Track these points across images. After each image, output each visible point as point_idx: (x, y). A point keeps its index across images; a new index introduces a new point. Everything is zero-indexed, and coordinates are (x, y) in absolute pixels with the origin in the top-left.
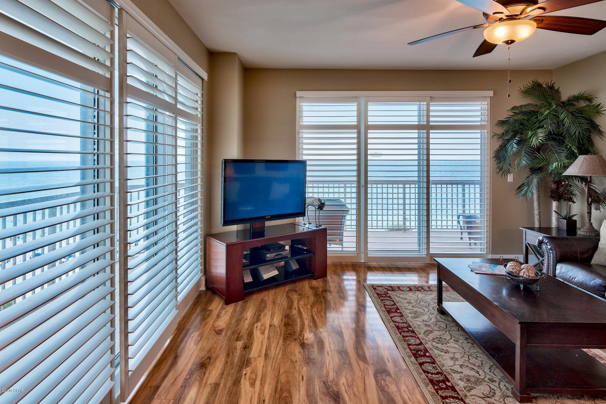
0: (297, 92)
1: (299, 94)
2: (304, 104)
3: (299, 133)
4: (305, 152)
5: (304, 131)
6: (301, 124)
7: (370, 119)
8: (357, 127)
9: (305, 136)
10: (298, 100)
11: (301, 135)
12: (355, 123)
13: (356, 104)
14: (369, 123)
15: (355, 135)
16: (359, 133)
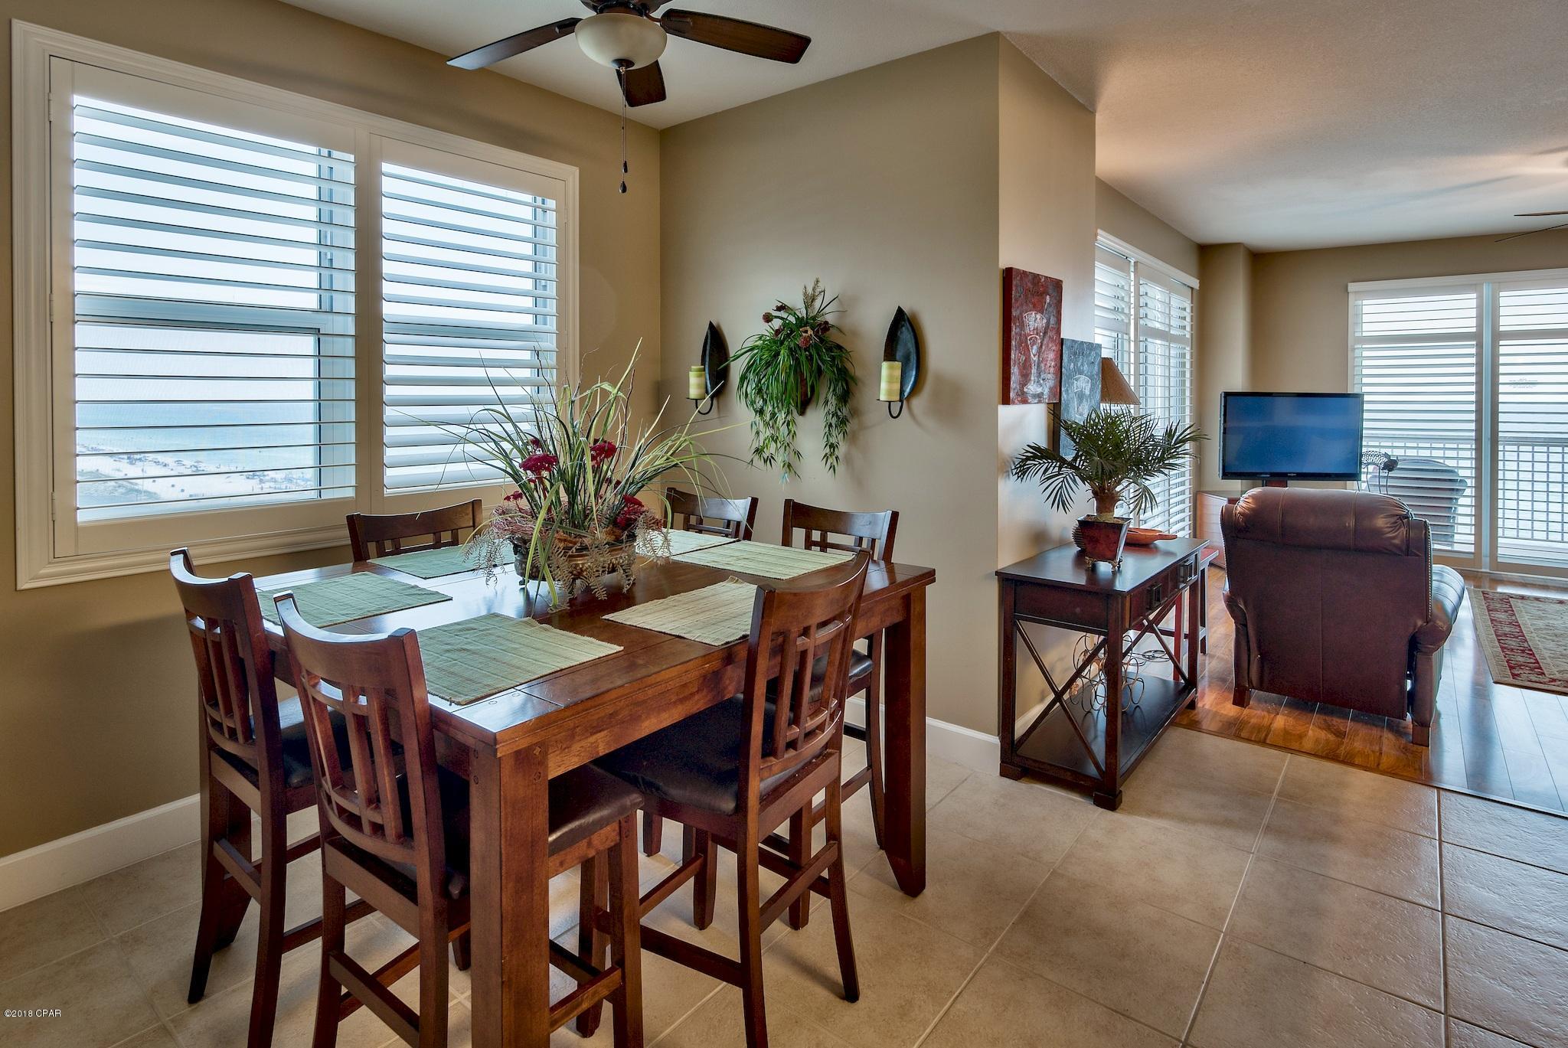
0: (1350, 284)
1: (1352, 287)
2: (1365, 302)
3: (1354, 350)
4: (1365, 380)
5: (1364, 346)
6: (1357, 334)
7: (1503, 321)
8: (1477, 337)
9: (1365, 354)
10: (1351, 297)
11: (1357, 353)
12: (1474, 330)
13: (1474, 296)
14: (1502, 329)
15: (1473, 351)
16: (1480, 346)
